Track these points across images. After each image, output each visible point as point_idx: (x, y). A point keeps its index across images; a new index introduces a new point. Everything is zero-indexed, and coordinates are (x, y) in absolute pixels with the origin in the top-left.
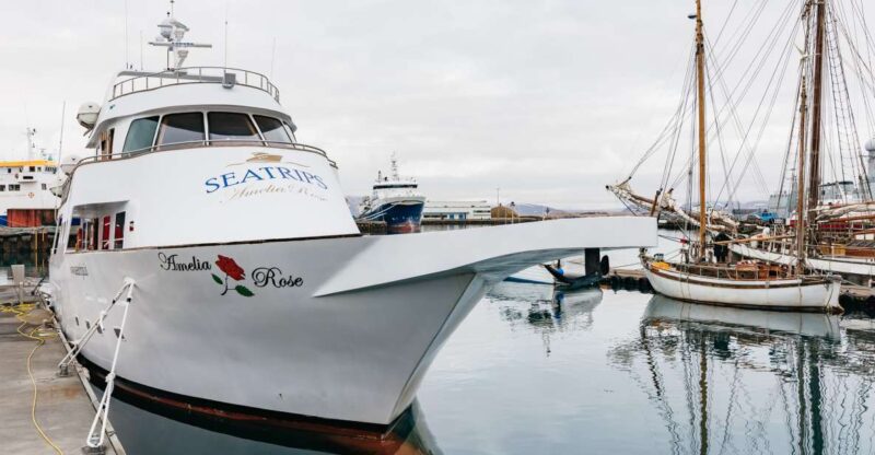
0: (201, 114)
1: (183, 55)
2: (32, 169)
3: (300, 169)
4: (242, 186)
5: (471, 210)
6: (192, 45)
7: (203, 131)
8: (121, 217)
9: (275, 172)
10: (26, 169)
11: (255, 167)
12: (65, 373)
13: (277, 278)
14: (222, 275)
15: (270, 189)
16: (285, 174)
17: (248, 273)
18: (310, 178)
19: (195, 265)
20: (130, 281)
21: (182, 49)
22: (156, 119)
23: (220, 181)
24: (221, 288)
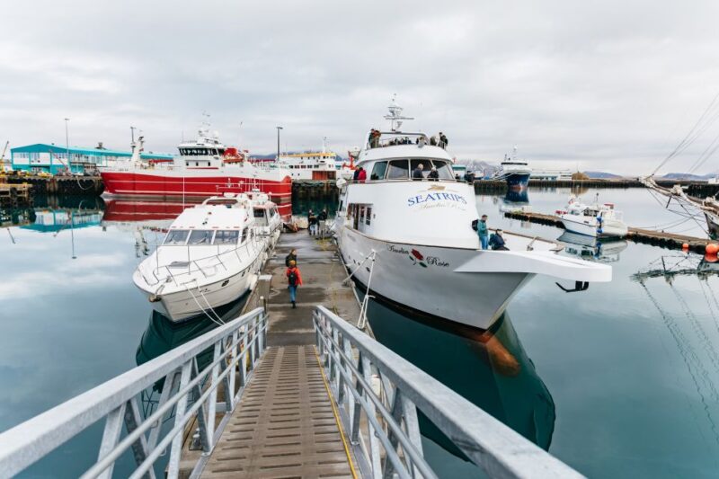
0: (407, 161)
1: (399, 124)
2: (324, 157)
3: (454, 193)
4: (425, 203)
5: (559, 175)
6: (404, 118)
7: (408, 168)
8: (369, 210)
9: (441, 196)
10: (322, 157)
11: (432, 193)
12: (346, 285)
13: (438, 262)
14: (414, 257)
15: (438, 205)
16: (446, 196)
17: (425, 258)
18: (458, 198)
19: (402, 251)
20: (373, 250)
21: (400, 120)
22: (386, 162)
23: (415, 200)
24: (413, 262)
